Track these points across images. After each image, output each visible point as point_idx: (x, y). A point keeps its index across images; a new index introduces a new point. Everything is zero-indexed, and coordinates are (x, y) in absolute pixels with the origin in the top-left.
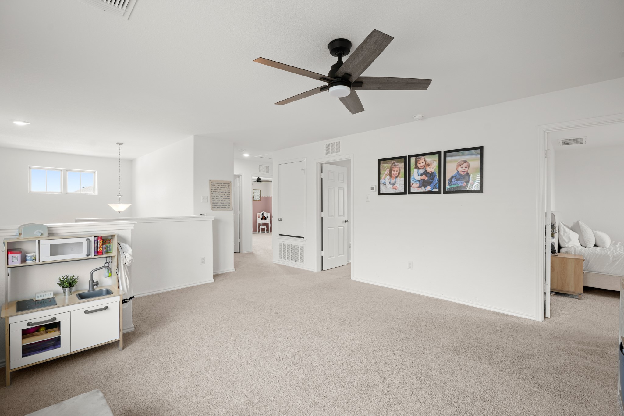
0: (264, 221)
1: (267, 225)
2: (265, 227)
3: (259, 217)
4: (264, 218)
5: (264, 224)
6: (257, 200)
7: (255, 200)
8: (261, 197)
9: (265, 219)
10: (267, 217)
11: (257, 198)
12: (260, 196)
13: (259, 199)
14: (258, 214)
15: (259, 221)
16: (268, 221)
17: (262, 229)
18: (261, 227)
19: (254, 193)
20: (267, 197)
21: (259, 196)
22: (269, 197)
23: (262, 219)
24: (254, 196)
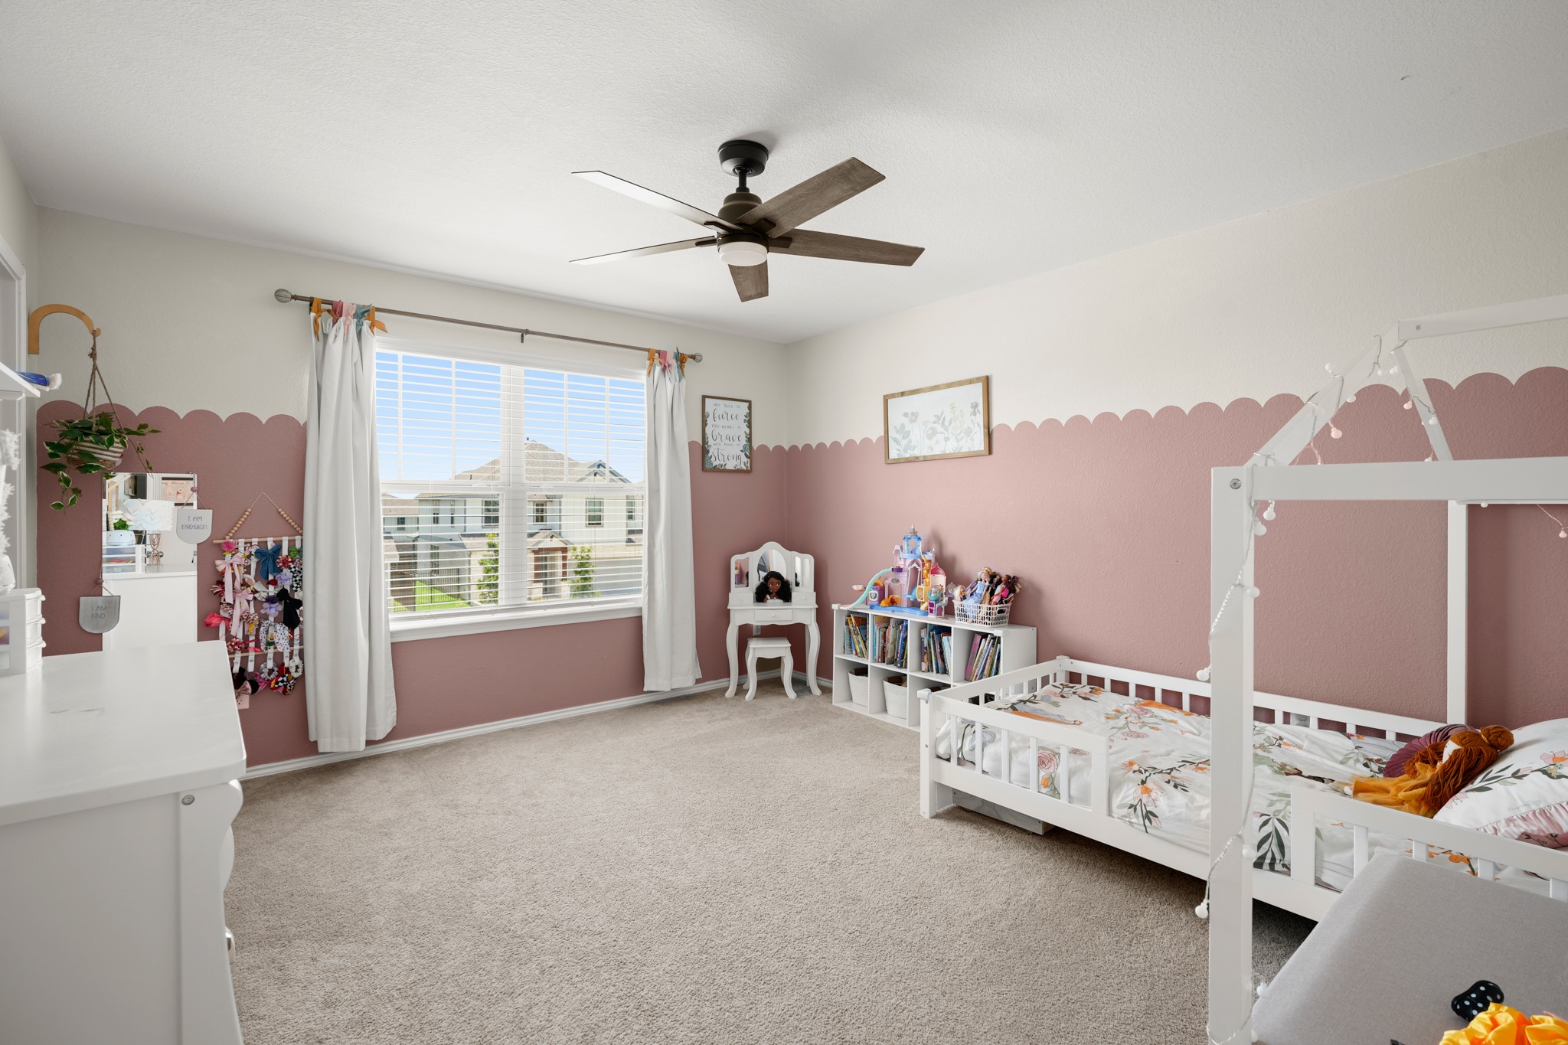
0: (774, 612)
1: (795, 634)
2: (780, 649)
3: (743, 578)
4: (774, 585)
5: (771, 632)
6: (730, 466)
7: (716, 470)
8: (755, 446)
9: (784, 592)
10: (792, 580)
11: (728, 453)
12: (749, 440)
13: (743, 463)
14: (735, 559)
15: (744, 608)
16: (801, 609)
17: (763, 664)
18: (758, 649)
19: (710, 421)
20: (794, 448)
21: (744, 441)
22: (807, 447)
23: (761, 595)
24: (711, 442)
